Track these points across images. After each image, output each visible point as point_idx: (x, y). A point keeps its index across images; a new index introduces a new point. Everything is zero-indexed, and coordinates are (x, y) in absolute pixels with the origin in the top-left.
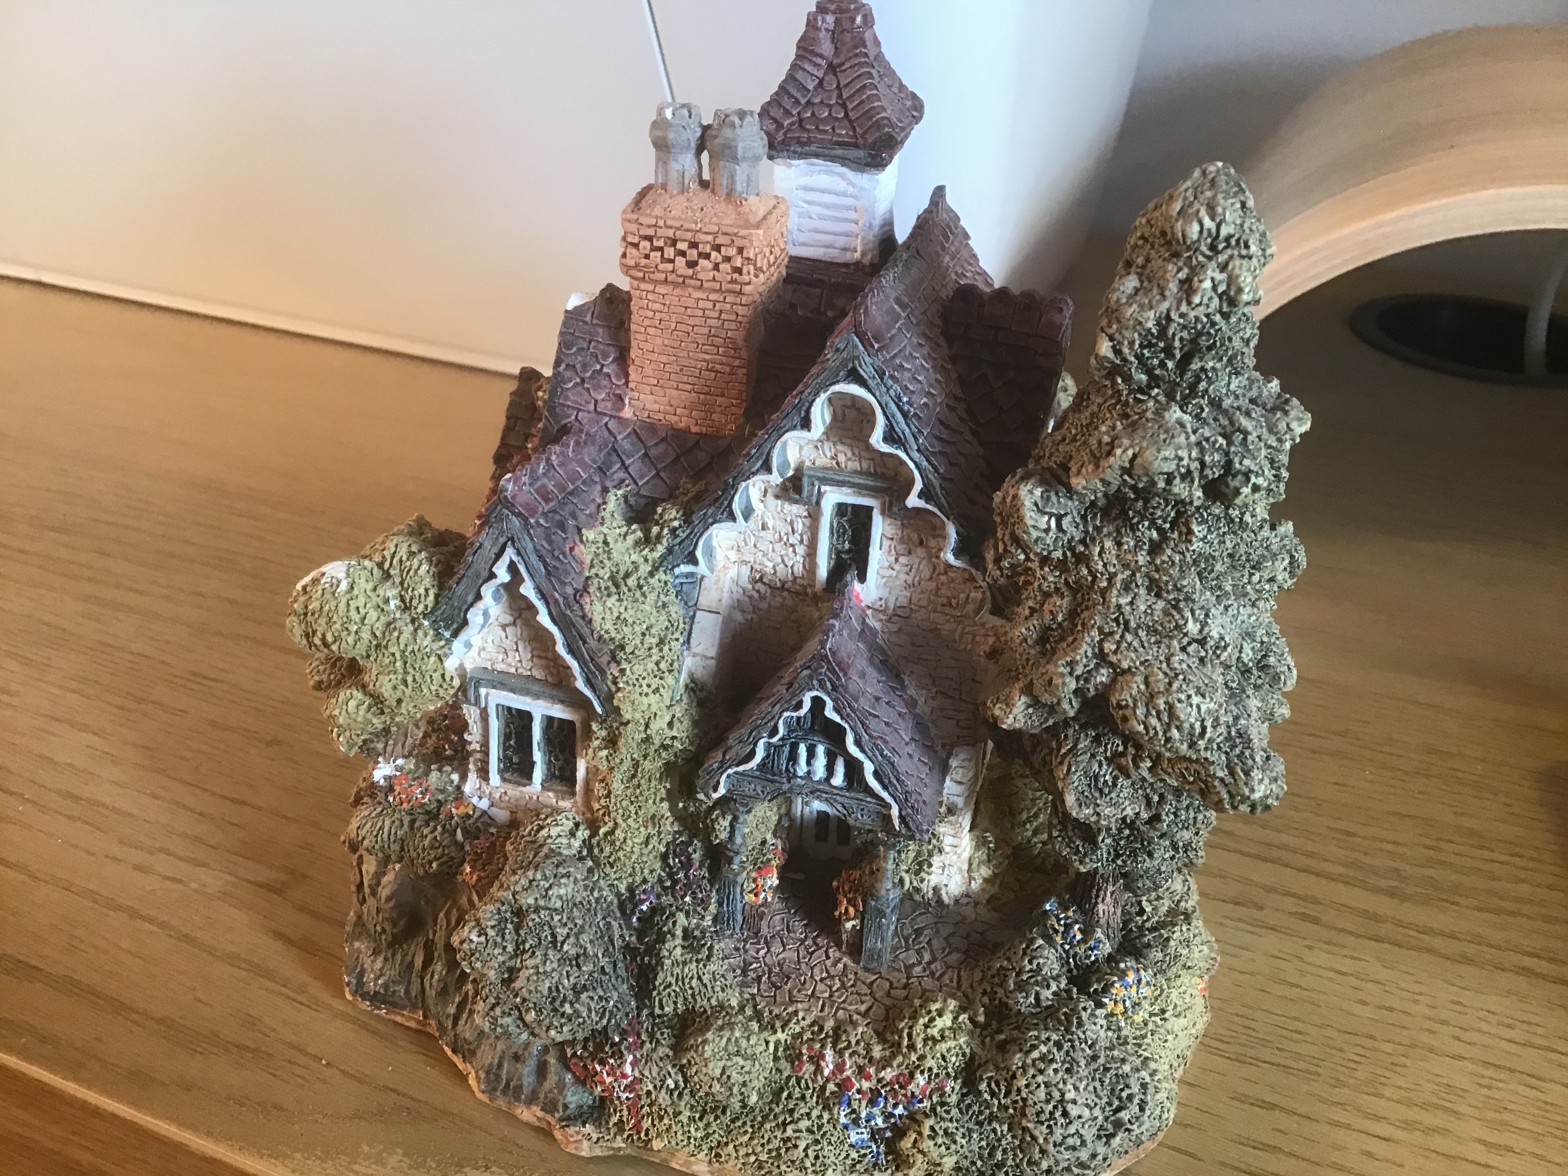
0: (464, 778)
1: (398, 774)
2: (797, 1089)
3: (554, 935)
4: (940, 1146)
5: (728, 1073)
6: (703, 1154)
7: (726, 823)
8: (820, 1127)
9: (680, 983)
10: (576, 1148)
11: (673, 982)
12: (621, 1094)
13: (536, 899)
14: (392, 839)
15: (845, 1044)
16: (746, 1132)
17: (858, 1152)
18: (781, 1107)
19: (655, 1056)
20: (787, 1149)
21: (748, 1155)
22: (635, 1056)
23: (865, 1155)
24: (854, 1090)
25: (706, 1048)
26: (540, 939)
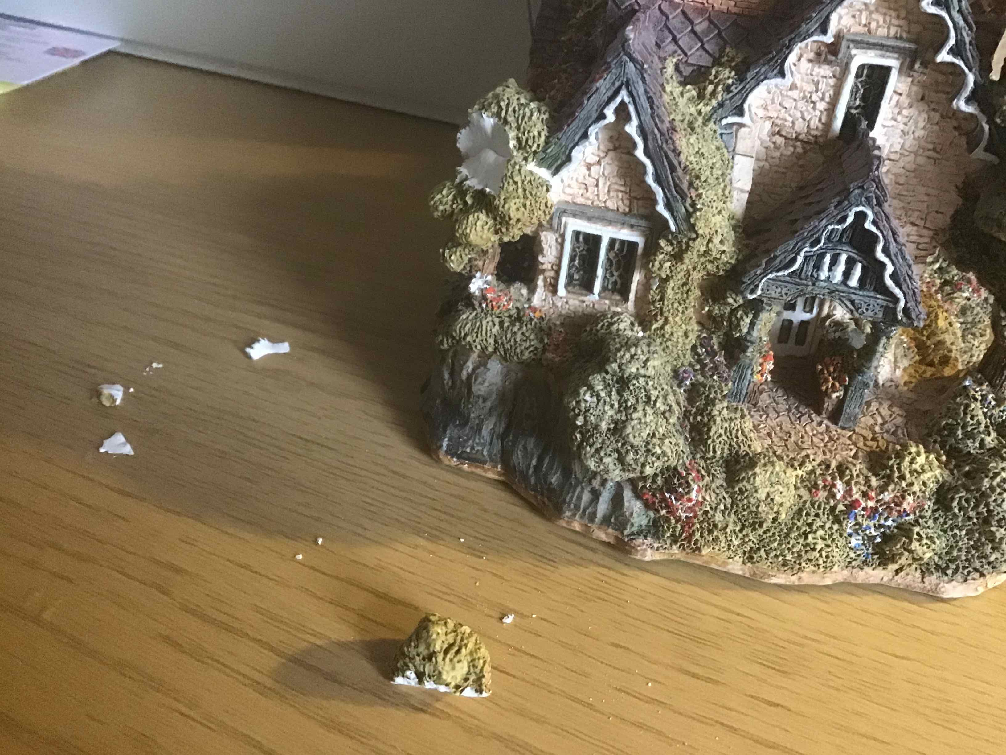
0: (532, 291)
1: (488, 287)
2: (812, 510)
3: (648, 397)
4: (923, 546)
5: (772, 497)
6: (737, 557)
7: (748, 320)
8: (831, 535)
9: (728, 434)
10: (641, 555)
11: (723, 433)
12: (682, 514)
13: (638, 369)
14: (488, 335)
15: (849, 477)
16: (775, 540)
17: (855, 553)
18: (802, 521)
19: (713, 486)
20: (806, 552)
21: (776, 556)
22: (699, 486)
23: (859, 555)
24: (860, 509)
25: (757, 478)
26: (637, 399)
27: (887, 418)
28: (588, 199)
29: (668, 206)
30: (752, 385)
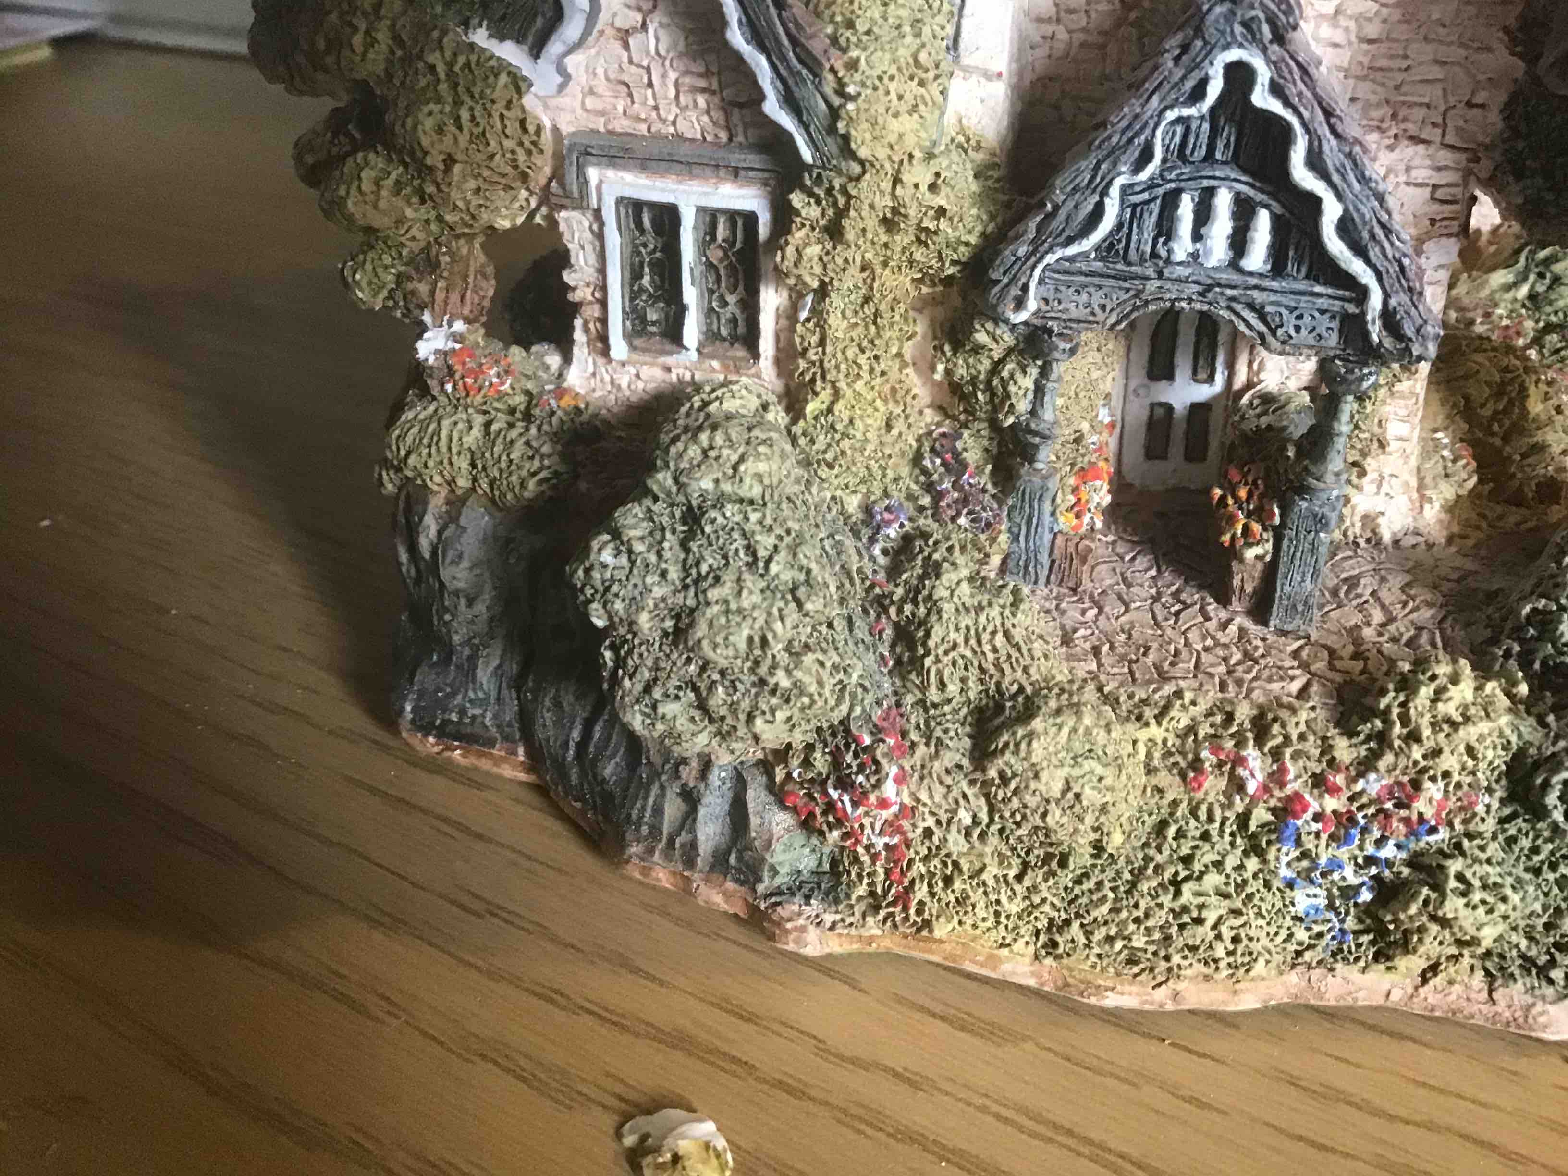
0: (567, 359)
1: (458, 346)
2: (1193, 823)
3: (751, 550)
4: (1475, 908)
5: (1076, 789)
6: (1021, 942)
7: (1027, 382)
8: (1241, 886)
9: (973, 642)
10: (797, 942)
11: (961, 640)
12: (874, 839)
13: (717, 481)
14: (455, 450)
15: (1280, 739)
16: (1103, 899)
17: (1308, 929)
18: (1166, 852)
19: (937, 766)
20: (1182, 927)
21: (1110, 940)
22: (902, 768)
23: (1320, 935)
24: (1308, 815)
25: (1035, 744)
26: (725, 557)
27: (1397, 610)
28: (638, 119)
29: (791, 102)
30: (1060, 541)
